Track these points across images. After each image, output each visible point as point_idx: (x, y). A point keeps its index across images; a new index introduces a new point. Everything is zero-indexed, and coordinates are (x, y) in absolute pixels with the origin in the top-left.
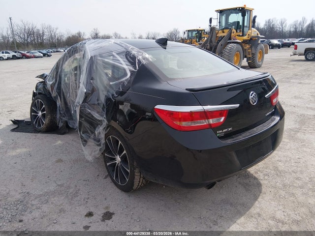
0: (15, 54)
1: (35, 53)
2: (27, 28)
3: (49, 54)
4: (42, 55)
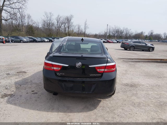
0: (105, 40)
1: (114, 41)
2: (116, 29)
3: (120, 42)
4: (116, 42)
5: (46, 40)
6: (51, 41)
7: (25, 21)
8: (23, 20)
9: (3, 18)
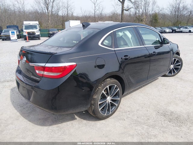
5: (168, 30)
6: (174, 32)
7: (149, 8)
8: (147, 8)
9: (124, 9)
